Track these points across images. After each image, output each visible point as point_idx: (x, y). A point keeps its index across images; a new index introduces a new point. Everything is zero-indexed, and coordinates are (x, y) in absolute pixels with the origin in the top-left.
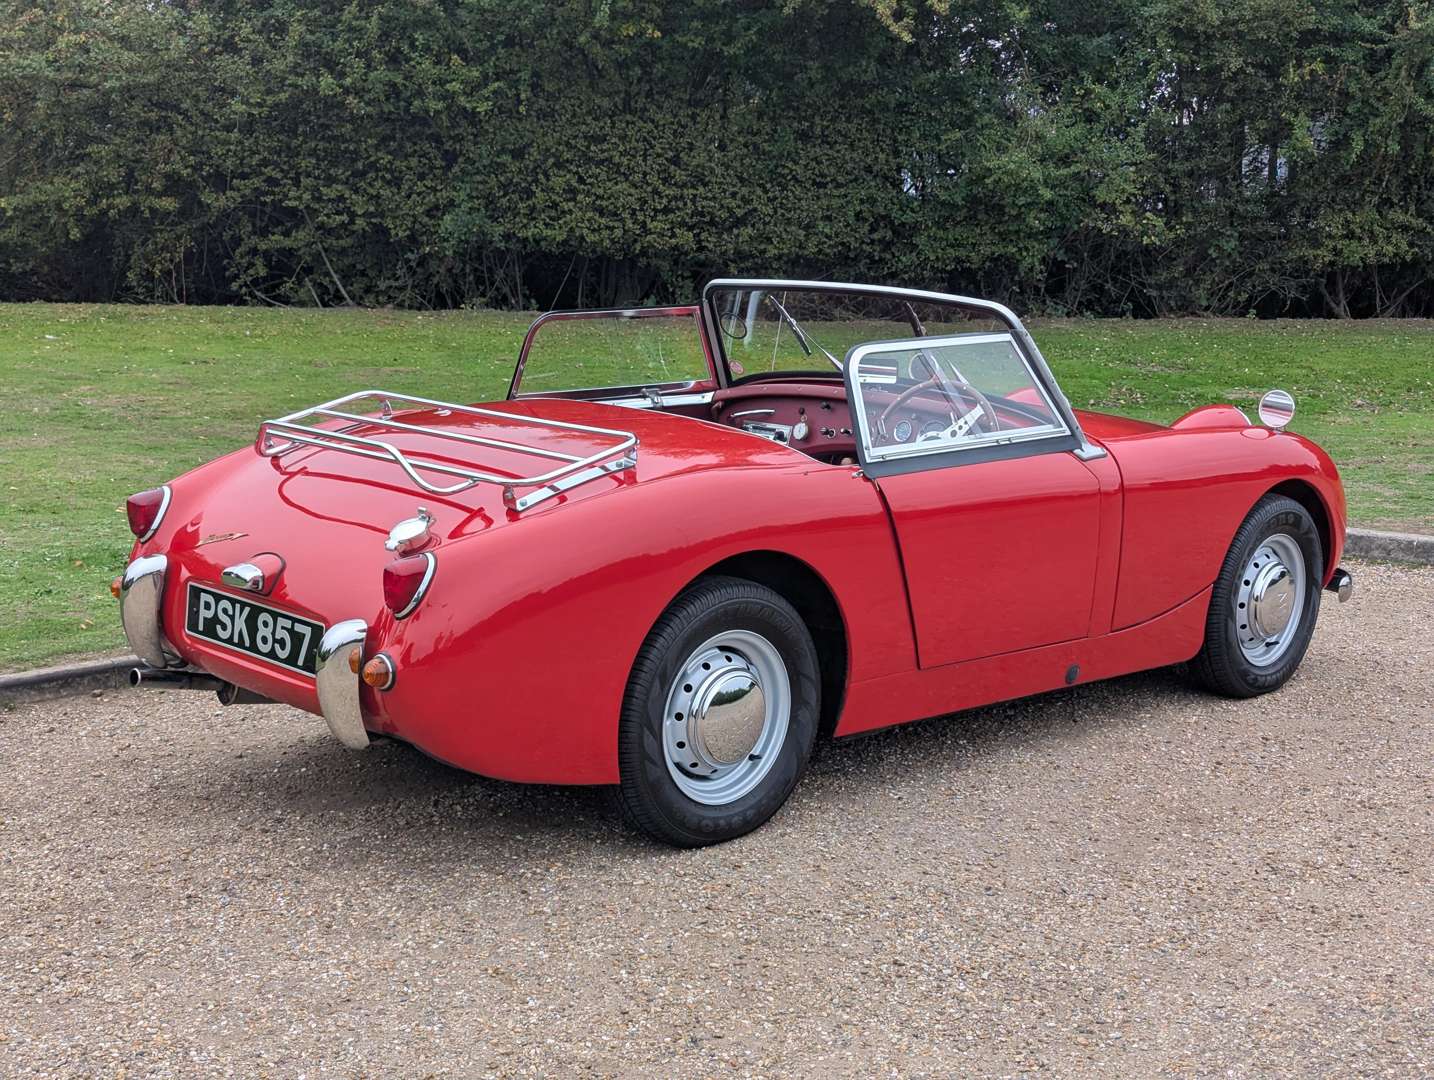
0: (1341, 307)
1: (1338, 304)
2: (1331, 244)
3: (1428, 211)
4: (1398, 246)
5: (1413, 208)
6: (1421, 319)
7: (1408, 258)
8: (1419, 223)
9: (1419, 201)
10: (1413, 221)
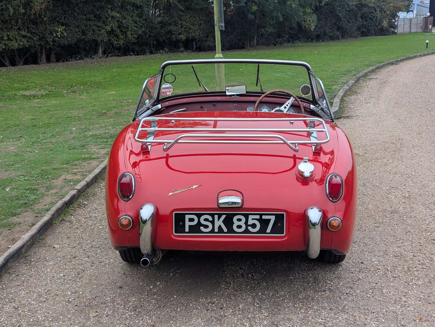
0: (7, 63)
1: (6, 62)
2: (4, 42)
3: (30, 31)
4: (24, 42)
5: (26, 30)
6: (32, 65)
7: (27, 46)
8: (29, 35)
9: (28, 28)
10: (27, 34)
